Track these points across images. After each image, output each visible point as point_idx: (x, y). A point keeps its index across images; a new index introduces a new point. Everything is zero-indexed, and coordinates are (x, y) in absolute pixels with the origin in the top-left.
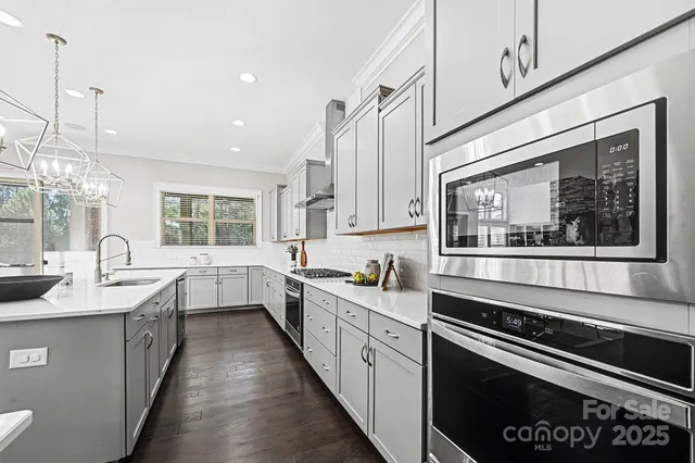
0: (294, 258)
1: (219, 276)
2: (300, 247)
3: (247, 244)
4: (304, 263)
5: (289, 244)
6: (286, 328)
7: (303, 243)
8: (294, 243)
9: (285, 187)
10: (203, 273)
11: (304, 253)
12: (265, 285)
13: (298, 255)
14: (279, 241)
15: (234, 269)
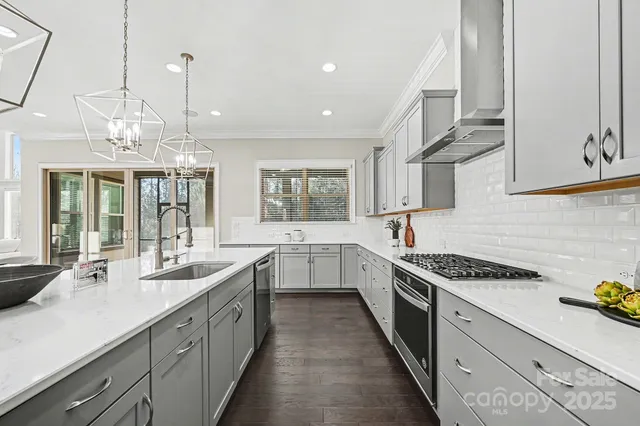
0: (396, 236)
1: (311, 254)
2: (403, 221)
3: (340, 219)
4: (410, 242)
5: (391, 218)
6: (395, 341)
7: (409, 217)
8: (395, 218)
9: (381, 149)
10: (295, 249)
11: (409, 228)
12: (360, 267)
13: (402, 233)
14: (377, 215)
15: (326, 247)
